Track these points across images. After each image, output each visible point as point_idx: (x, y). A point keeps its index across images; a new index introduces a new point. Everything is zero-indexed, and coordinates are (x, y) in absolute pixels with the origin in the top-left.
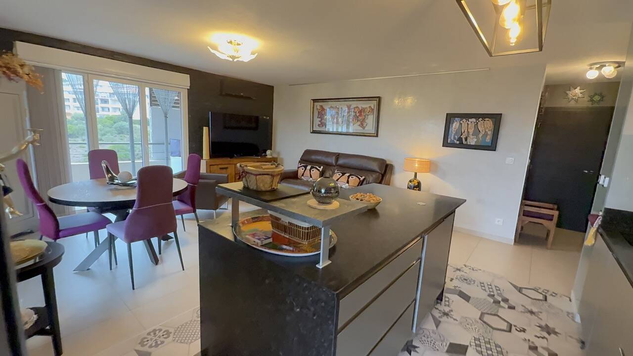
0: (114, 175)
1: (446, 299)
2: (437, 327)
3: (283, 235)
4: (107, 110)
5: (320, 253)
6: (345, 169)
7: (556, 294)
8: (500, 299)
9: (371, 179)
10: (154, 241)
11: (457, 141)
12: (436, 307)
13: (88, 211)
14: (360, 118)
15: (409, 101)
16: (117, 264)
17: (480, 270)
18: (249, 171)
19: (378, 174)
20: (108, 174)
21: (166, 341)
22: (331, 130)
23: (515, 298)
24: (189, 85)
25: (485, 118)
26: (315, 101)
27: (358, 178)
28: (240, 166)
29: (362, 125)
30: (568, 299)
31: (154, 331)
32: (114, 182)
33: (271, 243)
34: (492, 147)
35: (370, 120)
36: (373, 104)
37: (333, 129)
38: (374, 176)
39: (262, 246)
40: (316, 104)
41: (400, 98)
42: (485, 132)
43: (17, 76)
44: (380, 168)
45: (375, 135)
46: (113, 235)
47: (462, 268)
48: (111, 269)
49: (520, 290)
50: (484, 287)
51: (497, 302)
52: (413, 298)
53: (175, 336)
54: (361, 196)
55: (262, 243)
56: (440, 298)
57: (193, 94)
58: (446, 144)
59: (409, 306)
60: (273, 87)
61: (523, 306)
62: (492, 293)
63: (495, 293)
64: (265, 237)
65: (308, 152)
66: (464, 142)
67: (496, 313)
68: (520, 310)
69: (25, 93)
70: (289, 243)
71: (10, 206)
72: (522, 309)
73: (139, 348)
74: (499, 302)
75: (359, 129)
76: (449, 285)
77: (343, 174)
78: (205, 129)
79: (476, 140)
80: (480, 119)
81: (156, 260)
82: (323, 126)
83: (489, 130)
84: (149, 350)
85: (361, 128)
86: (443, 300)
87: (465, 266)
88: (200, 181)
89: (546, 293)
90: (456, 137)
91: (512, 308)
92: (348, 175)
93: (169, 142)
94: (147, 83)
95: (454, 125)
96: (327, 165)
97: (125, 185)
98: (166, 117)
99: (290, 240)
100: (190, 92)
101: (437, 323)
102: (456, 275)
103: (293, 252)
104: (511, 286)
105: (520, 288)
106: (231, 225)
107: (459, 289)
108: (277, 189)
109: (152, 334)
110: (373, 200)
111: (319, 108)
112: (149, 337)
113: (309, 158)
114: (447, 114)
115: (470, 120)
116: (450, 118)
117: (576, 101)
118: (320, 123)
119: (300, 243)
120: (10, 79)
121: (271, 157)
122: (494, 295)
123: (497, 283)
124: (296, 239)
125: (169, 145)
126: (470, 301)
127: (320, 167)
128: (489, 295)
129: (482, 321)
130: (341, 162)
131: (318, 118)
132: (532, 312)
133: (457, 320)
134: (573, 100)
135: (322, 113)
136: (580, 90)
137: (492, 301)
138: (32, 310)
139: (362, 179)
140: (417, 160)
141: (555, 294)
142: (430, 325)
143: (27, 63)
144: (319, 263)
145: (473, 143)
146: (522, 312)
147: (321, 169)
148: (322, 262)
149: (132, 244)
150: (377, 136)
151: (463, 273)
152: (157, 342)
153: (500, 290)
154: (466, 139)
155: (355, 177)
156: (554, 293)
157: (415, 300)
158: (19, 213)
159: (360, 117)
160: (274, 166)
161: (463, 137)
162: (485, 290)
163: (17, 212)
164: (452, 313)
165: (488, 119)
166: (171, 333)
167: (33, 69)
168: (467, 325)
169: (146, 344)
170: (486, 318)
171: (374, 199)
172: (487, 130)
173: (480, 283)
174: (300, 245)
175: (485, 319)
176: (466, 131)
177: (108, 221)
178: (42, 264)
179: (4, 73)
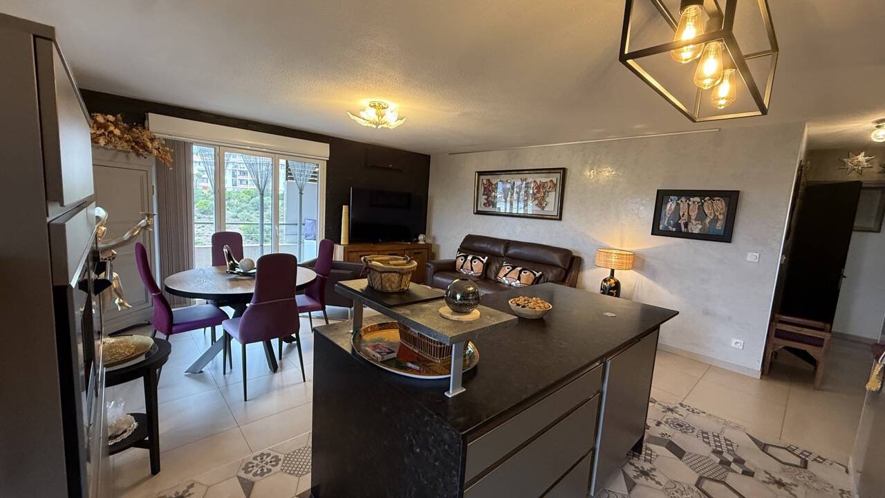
0: (236, 262)
1: (647, 451)
2: (630, 491)
3: (411, 348)
4: (245, 182)
5: (450, 378)
6: (515, 261)
7: (824, 460)
8: (731, 459)
9: (550, 276)
10: (275, 342)
11: (673, 227)
12: (632, 461)
13: (207, 303)
14: (538, 195)
15: (607, 173)
16: (231, 368)
17: (704, 413)
18: (375, 268)
19: (560, 269)
20: (229, 261)
21: (274, 469)
22: (502, 211)
23: (754, 459)
24: (328, 156)
25: (714, 197)
26: (480, 173)
27: (533, 273)
28: (364, 260)
29: (540, 205)
30: (844, 469)
31: (262, 455)
32: (235, 270)
33: (394, 358)
34: (726, 236)
35: (552, 198)
36: (556, 178)
37: (506, 209)
38: (555, 272)
39: (383, 362)
40: (482, 177)
41: (592, 169)
42: (715, 215)
43: (146, 150)
44: (563, 261)
45: (558, 217)
46: (229, 335)
47: (677, 407)
48: (224, 373)
49: (764, 447)
50: (708, 438)
51: (725, 463)
52: (591, 447)
53: (284, 465)
54: (525, 300)
55: (383, 358)
56: (638, 448)
57: (333, 166)
58: (656, 231)
59: (583, 457)
60: (429, 156)
61: (767, 473)
62: (720, 449)
63: (724, 448)
64: (387, 351)
65: (470, 238)
66: (683, 229)
67: (723, 480)
68: (761, 479)
69: (154, 169)
70: (418, 360)
71: (120, 297)
72: (763, 477)
73: (242, 474)
74: (730, 463)
75: (538, 211)
76: (653, 430)
77: (514, 268)
78: (345, 208)
79: (700, 227)
80: (707, 198)
81: (274, 367)
82: (489, 205)
83: (720, 214)
84: (253, 479)
85: (539, 209)
86: (643, 453)
87: (681, 405)
88: (332, 271)
89: (807, 456)
90: (672, 222)
91: (748, 473)
92: (519, 269)
93: (303, 222)
94: (283, 154)
95: (669, 206)
96: (493, 256)
97: (245, 274)
98: (301, 193)
99: (420, 355)
100: (329, 163)
101: (631, 485)
102: (666, 418)
103: (419, 372)
104: (750, 440)
105: (765, 445)
106: (352, 331)
107: (669, 438)
108: (408, 290)
109: (259, 458)
110: (540, 307)
111: (485, 182)
112: (255, 462)
113: (471, 246)
114: (658, 191)
115: (691, 199)
116: (662, 197)
117: (860, 173)
118: (486, 202)
119: (432, 362)
120: (138, 154)
121: (424, 243)
122: (722, 452)
123: (729, 434)
124: (427, 356)
125: (303, 226)
126: (684, 458)
127: (484, 258)
128: (715, 452)
129: (700, 489)
130: (511, 251)
131: (483, 195)
132: (780, 484)
133: (661, 485)
134: (854, 172)
135: (489, 190)
136: (864, 157)
137: (718, 460)
138: (133, 417)
139: (538, 275)
140: (614, 252)
141: (821, 459)
142: (619, 487)
143: (157, 135)
144: (449, 390)
145: (696, 231)
146: (764, 482)
147: (485, 261)
148: (453, 390)
149: (247, 345)
150: (560, 219)
151: (677, 416)
152: (262, 470)
153: (732, 446)
154: (686, 225)
155: (528, 273)
156: (819, 457)
157: (594, 450)
158: (127, 305)
159: (540, 194)
160: (405, 261)
161: (682, 222)
162: (709, 443)
163: (126, 304)
164: (654, 473)
165: (718, 198)
166: (280, 460)
167: (164, 142)
168: (675, 493)
169: (251, 471)
170: (707, 485)
171: (541, 305)
172: (717, 214)
173: (703, 433)
174: (431, 364)
175: (704, 487)
176: (686, 214)
177: (225, 316)
178: (147, 364)
179: (133, 148)
